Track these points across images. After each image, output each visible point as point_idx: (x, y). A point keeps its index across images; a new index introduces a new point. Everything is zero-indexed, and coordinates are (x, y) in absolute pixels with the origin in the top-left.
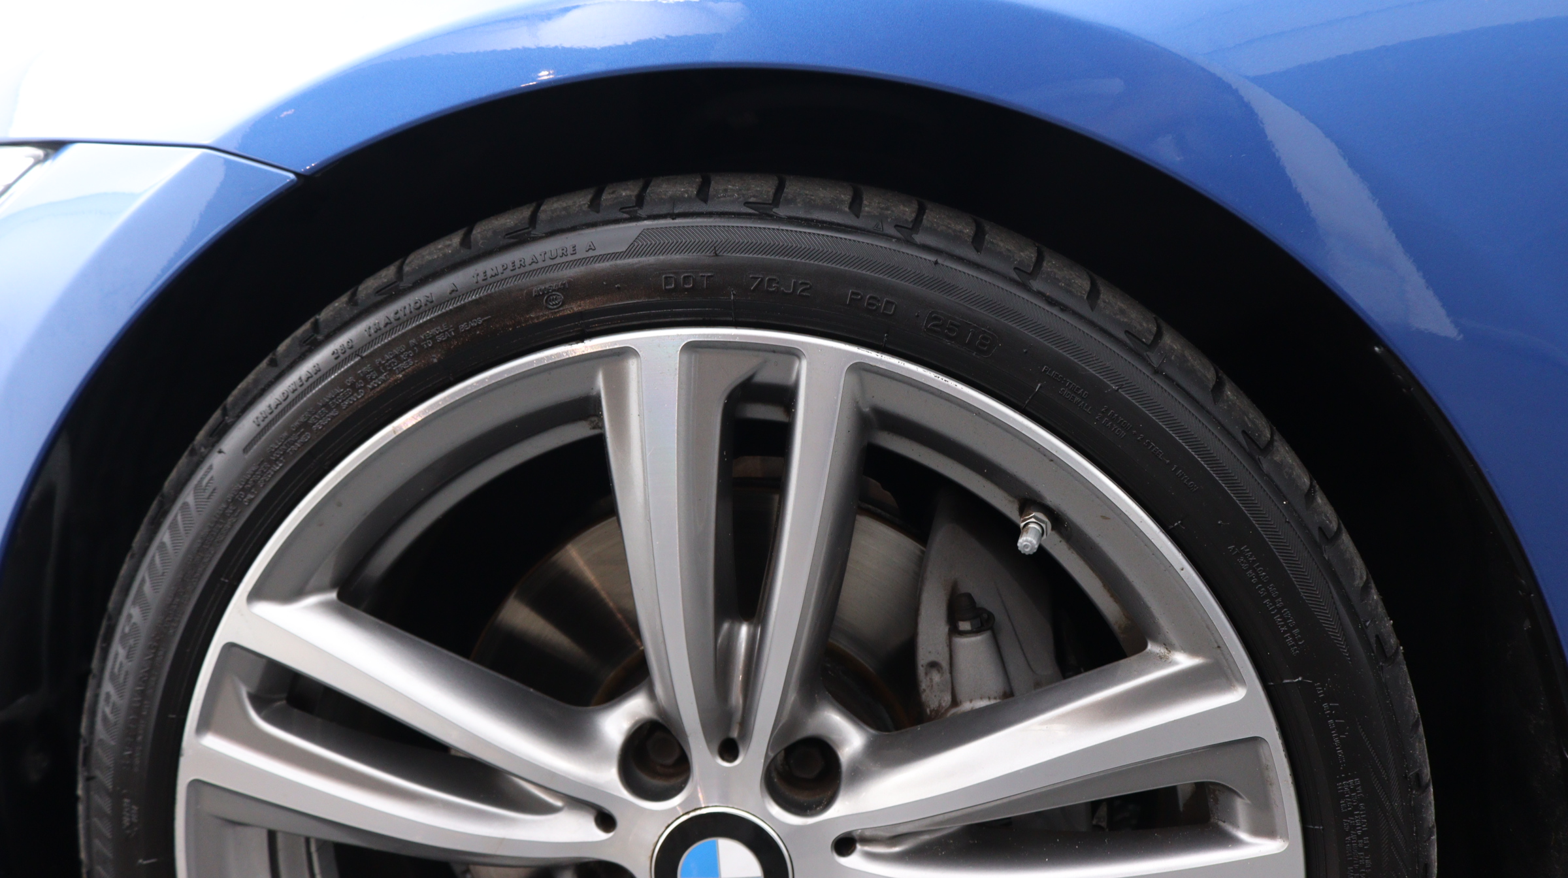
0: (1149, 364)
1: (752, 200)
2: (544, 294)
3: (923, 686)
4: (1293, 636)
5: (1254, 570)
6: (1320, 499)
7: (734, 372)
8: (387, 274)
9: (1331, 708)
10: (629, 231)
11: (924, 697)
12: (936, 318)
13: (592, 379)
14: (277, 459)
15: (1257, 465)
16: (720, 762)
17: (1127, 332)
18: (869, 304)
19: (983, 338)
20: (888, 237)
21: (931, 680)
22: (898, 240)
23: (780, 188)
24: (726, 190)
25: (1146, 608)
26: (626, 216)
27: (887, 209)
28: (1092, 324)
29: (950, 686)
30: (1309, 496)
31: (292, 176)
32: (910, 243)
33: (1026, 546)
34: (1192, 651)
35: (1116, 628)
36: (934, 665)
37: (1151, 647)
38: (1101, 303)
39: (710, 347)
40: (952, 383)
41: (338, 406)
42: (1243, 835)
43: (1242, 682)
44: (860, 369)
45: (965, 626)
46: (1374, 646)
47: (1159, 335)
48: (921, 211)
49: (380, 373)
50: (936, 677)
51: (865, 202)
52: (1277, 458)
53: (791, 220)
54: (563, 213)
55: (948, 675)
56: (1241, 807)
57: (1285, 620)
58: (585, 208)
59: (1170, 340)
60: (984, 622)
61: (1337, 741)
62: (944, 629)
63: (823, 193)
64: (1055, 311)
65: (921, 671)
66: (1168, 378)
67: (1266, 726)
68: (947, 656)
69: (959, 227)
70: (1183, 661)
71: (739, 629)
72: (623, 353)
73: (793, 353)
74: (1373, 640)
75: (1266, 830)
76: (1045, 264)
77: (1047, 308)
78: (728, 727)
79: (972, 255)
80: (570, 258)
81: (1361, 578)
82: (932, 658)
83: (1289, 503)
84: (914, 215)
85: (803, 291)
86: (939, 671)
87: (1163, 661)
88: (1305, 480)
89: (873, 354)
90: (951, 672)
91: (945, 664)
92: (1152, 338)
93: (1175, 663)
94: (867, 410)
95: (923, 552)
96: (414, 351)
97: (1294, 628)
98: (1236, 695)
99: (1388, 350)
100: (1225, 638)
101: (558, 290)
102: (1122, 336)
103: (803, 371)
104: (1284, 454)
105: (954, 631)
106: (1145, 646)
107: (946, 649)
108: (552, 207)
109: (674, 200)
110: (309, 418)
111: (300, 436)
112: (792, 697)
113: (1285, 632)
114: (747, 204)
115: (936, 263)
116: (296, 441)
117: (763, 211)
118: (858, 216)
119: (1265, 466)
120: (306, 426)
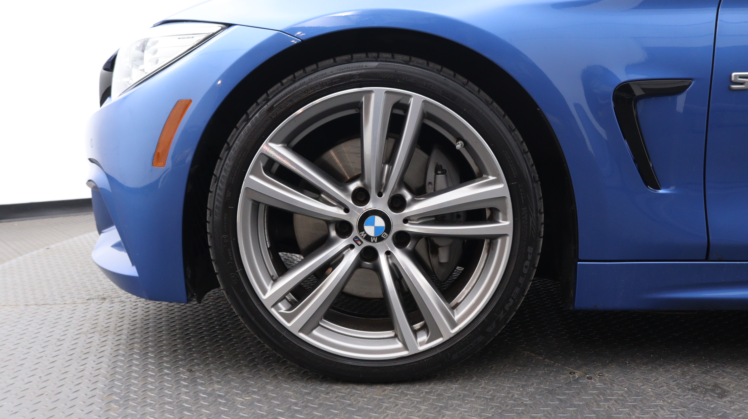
0: (490, 108)
1: (405, 60)
2: (354, 75)
3: (427, 188)
4: (515, 173)
5: (508, 157)
6: (524, 144)
7: (396, 99)
8: (314, 66)
9: (522, 191)
10: (375, 64)
11: (427, 191)
12: (444, 92)
13: (362, 98)
14: (283, 108)
15: (511, 134)
16: (377, 197)
17: (485, 100)
18: (429, 87)
19: (454, 97)
20: (435, 72)
21: (429, 187)
22: (437, 73)
23: (410, 59)
24: (398, 57)
25: (484, 165)
26: (375, 60)
27: (435, 66)
28: (478, 97)
29: (433, 189)
30: (522, 142)
31: (300, 40)
32: (439, 74)
33: (458, 147)
34: (493, 176)
35: (476, 173)
36: (430, 183)
37: (484, 176)
38: (480, 93)
39: (391, 93)
40: (445, 107)
41: (300, 96)
42: (500, 221)
43: (503, 183)
44: (425, 101)
45: (439, 172)
46: (533, 178)
47: (492, 102)
48: (442, 68)
49: (312, 90)
50: (430, 186)
51: (430, 64)
52: (516, 133)
53: (413, 66)
54: (360, 57)
55: (433, 186)
56: (501, 215)
57: (514, 169)
58: (365, 57)
59: (494, 104)
60: (444, 172)
61: (522, 198)
62: (434, 174)
63: (421, 61)
64: (470, 93)
65: (427, 184)
66: (494, 112)
67: (507, 194)
68: (434, 181)
69: (451, 72)
70: (491, 178)
71: (386, 166)
72: (370, 92)
73: (410, 96)
74: (533, 177)
75: (505, 219)
76: (469, 83)
77: (469, 92)
78: (381, 189)
79: (453, 79)
80: (361, 68)
81: (532, 163)
82: (430, 181)
83: (517, 143)
84: (441, 68)
85: (415, 82)
86: (431, 185)
87: (486, 178)
88: (522, 140)
89: (429, 99)
90: (434, 185)
91: (433, 183)
92: (491, 102)
93: (489, 178)
94: (425, 112)
95: (429, 158)
96: (321, 85)
97: (515, 171)
98: (500, 186)
99: (540, 110)
100: (500, 172)
101: (358, 75)
102: (484, 101)
103: (412, 100)
104: (517, 132)
105: (436, 173)
106: (482, 176)
107: (434, 179)
108: (356, 56)
109: (386, 58)
110: (292, 99)
111: (289, 103)
112: (396, 186)
113: (513, 172)
114: (403, 61)
115: (445, 79)
116: (288, 104)
117: (407, 63)
118: (428, 67)
119: (513, 134)
120: (291, 100)
